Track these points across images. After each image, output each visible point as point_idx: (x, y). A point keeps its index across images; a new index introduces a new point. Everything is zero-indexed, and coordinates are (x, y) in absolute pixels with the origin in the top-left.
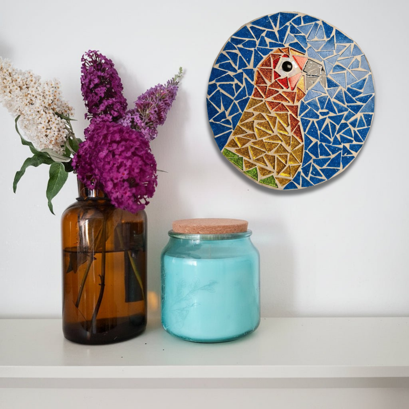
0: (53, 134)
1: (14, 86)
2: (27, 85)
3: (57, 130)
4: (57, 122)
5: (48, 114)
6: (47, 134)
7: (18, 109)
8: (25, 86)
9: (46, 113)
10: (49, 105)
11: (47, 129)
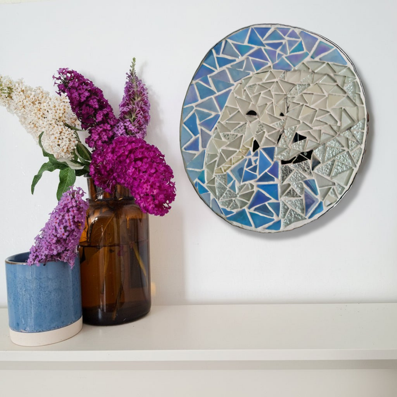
0: (65, 143)
1: (27, 102)
2: (39, 100)
3: (68, 140)
4: (67, 132)
5: (59, 126)
6: (59, 143)
7: (32, 123)
8: (38, 102)
9: (57, 125)
10: (60, 118)
11: (59, 139)
